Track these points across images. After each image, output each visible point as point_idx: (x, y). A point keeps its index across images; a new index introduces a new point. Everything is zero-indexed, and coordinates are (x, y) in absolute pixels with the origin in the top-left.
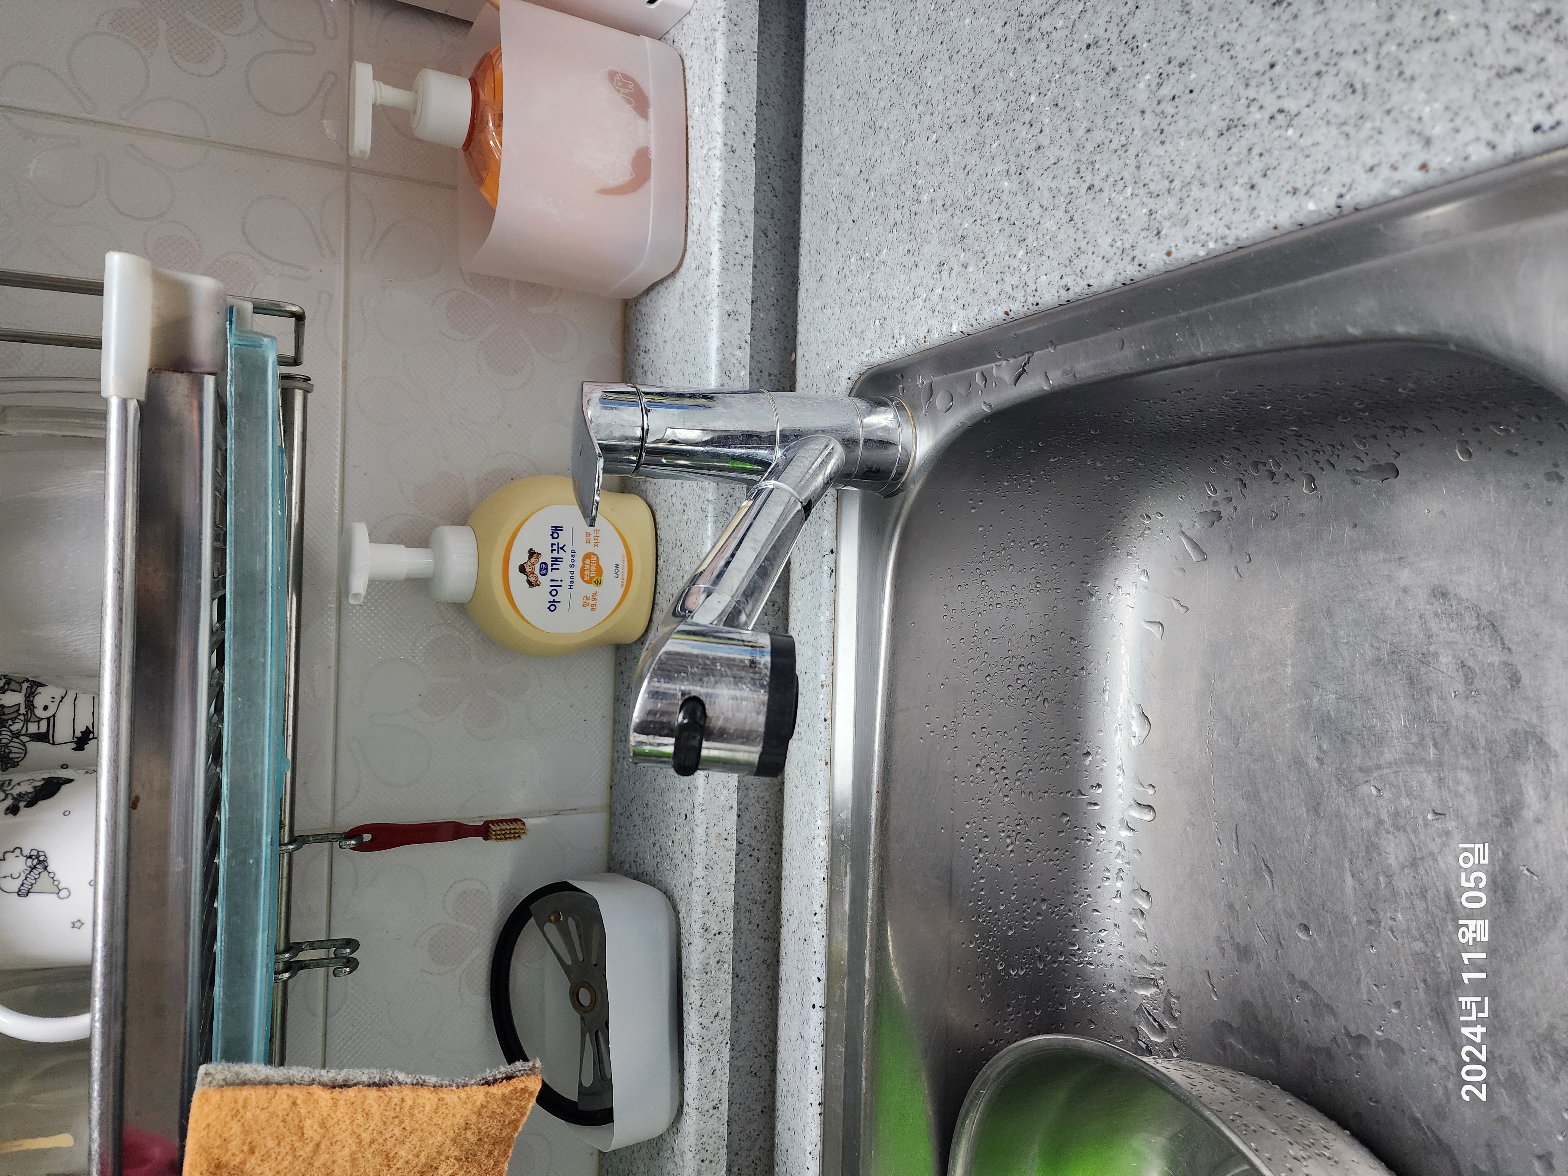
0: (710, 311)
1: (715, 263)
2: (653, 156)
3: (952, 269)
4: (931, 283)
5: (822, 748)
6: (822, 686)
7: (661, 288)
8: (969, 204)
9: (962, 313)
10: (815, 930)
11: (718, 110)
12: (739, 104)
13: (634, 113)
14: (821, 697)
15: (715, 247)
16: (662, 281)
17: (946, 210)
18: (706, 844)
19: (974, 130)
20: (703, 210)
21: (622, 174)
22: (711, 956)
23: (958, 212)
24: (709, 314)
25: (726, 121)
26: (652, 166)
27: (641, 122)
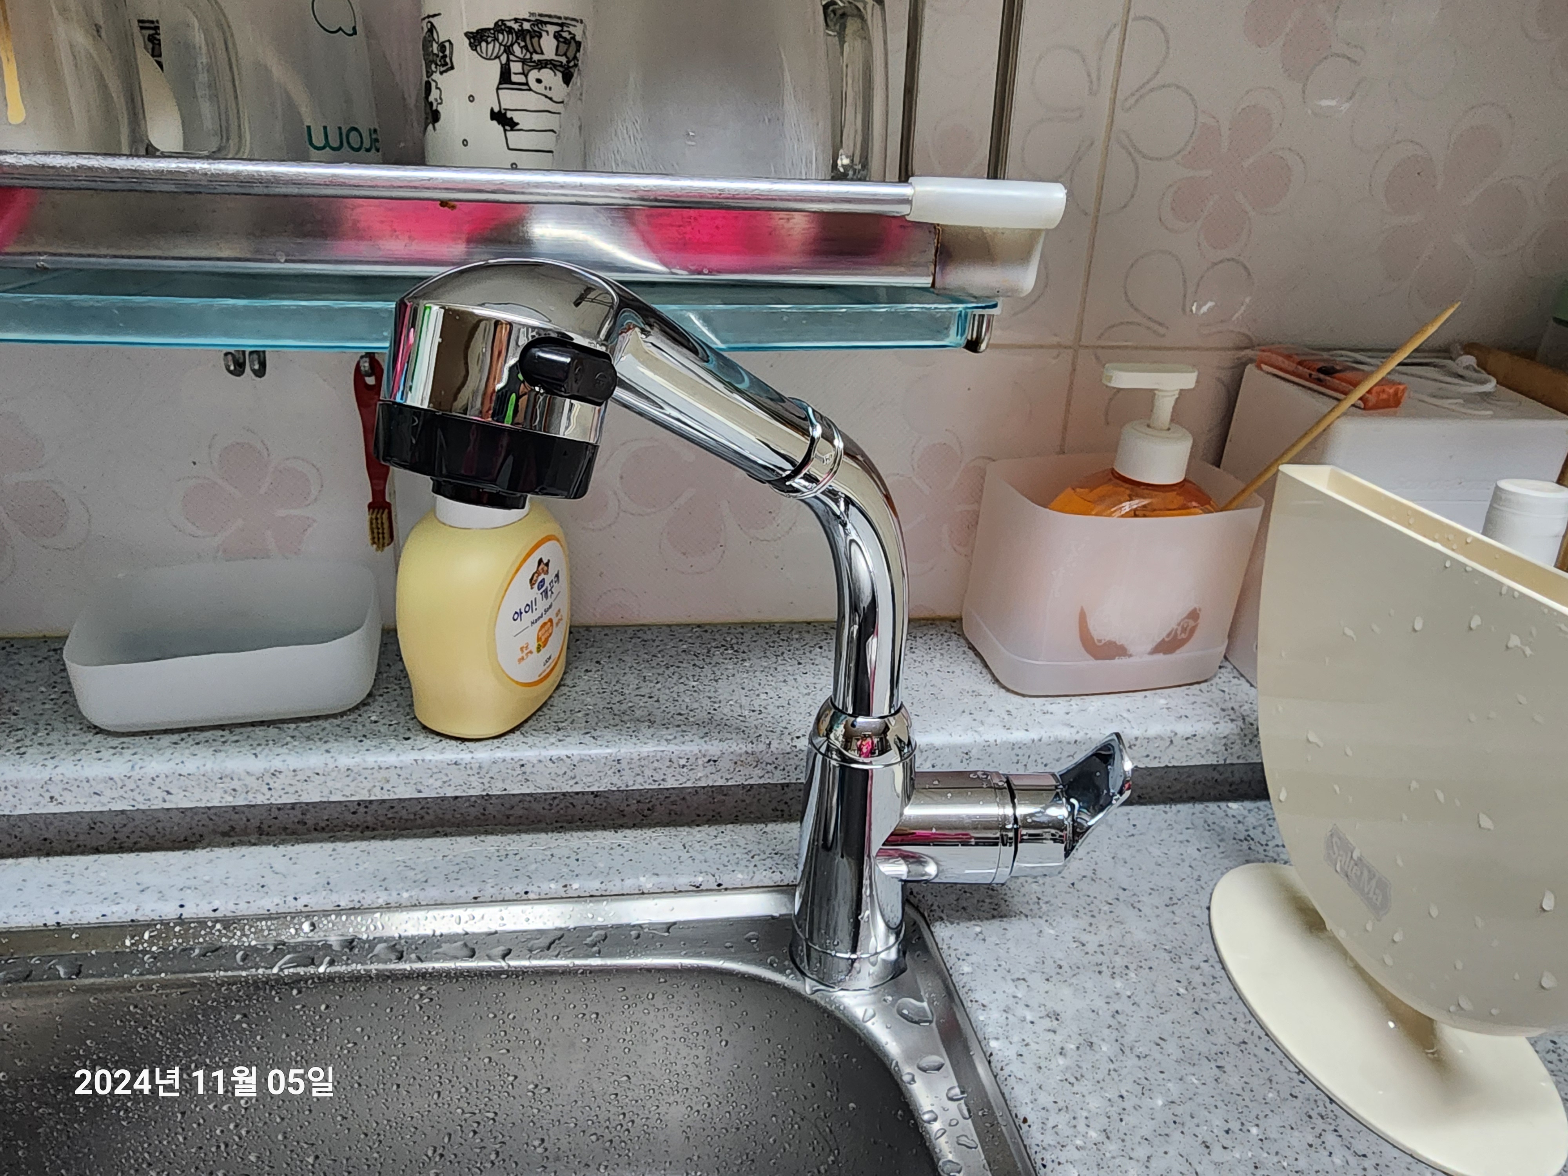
0: (970, 733)
1: (1018, 736)
2: (1117, 661)
3: (1055, 1032)
4: (1034, 1003)
5: (492, 891)
6: (565, 886)
7: (979, 666)
8: (1127, 1051)
9: (1011, 1052)
10: (277, 900)
11: (1169, 728)
12: (1176, 749)
13: (1159, 640)
14: (553, 886)
15: (1034, 735)
16: (986, 666)
17: (1113, 1016)
18: (377, 768)
19: (1203, 1048)
20: (1068, 717)
21: (1100, 631)
22: (241, 783)
23: (1115, 1033)
24: (966, 730)
25: (1159, 737)
26: (1107, 661)
27: (1150, 647)
